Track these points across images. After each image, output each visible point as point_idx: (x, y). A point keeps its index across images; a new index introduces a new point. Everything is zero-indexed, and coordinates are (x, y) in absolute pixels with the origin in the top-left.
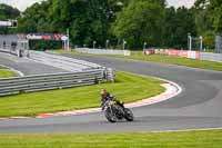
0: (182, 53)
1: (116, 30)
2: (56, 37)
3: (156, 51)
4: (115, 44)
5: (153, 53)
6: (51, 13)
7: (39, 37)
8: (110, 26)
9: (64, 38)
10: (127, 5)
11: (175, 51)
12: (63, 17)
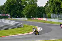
0: (42, 19)
1: (23, 13)
2: (7, 15)
3: (35, 18)
4: (23, 17)
5: (34, 19)
6: (5, 8)
7: (2, 15)
8: (22, 12)
9: (9, 15)
10: (26, 6)
11: (40, 19)
12: (8, 9)
